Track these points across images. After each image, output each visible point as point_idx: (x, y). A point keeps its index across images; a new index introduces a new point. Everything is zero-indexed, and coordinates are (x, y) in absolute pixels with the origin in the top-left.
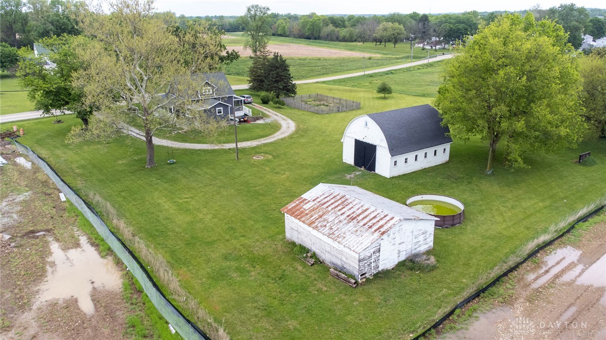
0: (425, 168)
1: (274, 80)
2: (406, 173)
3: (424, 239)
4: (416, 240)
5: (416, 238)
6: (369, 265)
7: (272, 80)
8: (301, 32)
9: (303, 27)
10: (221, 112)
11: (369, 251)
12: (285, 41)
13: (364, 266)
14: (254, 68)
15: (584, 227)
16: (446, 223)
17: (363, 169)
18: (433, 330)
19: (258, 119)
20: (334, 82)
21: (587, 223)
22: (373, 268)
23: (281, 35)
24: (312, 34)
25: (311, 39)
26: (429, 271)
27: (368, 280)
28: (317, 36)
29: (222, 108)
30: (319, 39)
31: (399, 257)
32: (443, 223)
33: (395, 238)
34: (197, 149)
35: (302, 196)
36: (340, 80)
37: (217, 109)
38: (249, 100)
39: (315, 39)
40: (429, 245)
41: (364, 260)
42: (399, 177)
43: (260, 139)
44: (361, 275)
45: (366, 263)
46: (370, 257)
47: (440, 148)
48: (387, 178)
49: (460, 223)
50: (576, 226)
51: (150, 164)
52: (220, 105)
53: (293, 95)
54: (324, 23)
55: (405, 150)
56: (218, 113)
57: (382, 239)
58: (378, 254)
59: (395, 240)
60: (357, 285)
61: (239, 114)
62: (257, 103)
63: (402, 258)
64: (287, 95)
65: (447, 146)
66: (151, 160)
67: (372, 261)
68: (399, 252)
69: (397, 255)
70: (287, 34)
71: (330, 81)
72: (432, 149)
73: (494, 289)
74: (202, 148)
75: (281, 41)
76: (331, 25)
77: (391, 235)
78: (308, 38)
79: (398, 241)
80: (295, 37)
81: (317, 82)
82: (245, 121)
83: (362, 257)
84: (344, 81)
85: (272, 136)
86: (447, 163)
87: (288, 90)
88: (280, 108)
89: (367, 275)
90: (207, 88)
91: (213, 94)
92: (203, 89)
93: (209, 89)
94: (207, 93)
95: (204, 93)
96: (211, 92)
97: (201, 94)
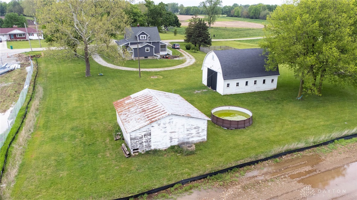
0: (255, 92)
1: (197, 35)
2: (238, 93)
3: (196, 132)
4: (188, 132)
5: (188, 130)
6: (140, 144)
7: (196, 36)
8: (248, 14)
9: (250, 11)
10: (148, 51)
11: (140, 133)
12: (236, 20)
13: (136, 144)
14: (188, 28)
15: (343, 143)
16: (232, 126)
17: (210, 88)
18: (146, 195)
19: (176, 57)
20: (247, 41)
21: (349, 141)
22: (144, 146)
23: (236, 16)
24: (255, 16)
25: (253, 19)
26: (187, 155)
27: (140, 154)
28: (257, 17)
29: (149, 48)
30: (258, 19)
31: (171, 142)
32: (229, 125)
33: (165, 128)
34: (123, 70)
35: (130, 96)
36: (251, 40)
37: (146, 48)
38: (178, 46)
39: (256, 18)
40: (203, 138)
41: (136, 139)
42: (231, 95)
43: (164, 68)
44: (133, 150)
45: (137, 142)
46: (142, 138)
47: (268, 79)
48: (221, 95)
49: (244, 128)
50: (336, 141)
51: (87, 75)
52: (147, 46)
53: (209, 46)
54: (263, 9)
55: (236, 77)
56: (147, 51)
57: (152, 127)
58: (149, 137)
59: (166, 129)
60: (130, 156)
61: (163, 53)
62: (182, 49)
63: (175, 143)
64: (204, 46)
65: (276, 78)
66: (88, 72)
67: (144, 141)
68: (171, 139)
69: (170, 141)
70: (240, 15)
71: (243, 40)
72: (262, 79)
73: (223, 175)
74: (126, 70)
75: (234, 20)
76: (267, 10)
77: (162, 125)
78: (252, 18)
79: (169, 129)
80: (244, 17)
81: (235, 41)
82: (166, 58)
83: (133, 137)
84: (254, 41)
85: (175, 67)
86: (275, 90)
87: (205, 43)
88: (195, 52)
89: (139, 150)
90: (143, 36)
91: (147, 39)
92: (141, 36)
93: (145, 36)
94: (143, 39)
95: (141, 39)
96: (146, 39)
97: (139, 39)
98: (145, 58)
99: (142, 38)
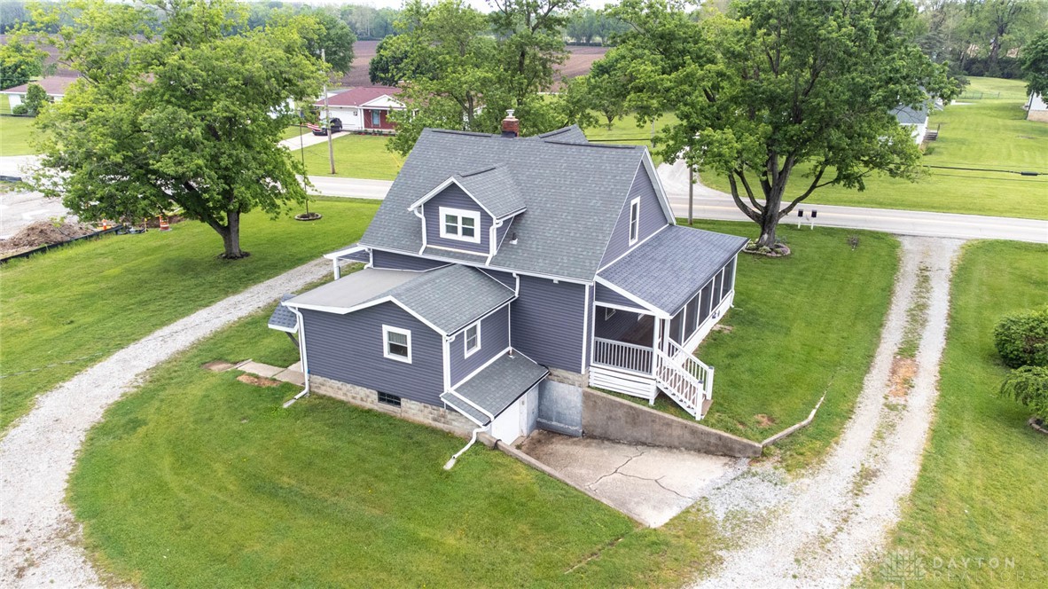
10: (404, 352)
29: (407, 332)
37: (386, 329)
56: (393, 349)
90: (461, 213)
91: (484, 246)
92: (444, 211)
93: (471, 221)
94: (459, 237)
95: (443, 234)
96: (477, 239)
97: (433, 236)
98: (381, 399)
99: (452, 230)
